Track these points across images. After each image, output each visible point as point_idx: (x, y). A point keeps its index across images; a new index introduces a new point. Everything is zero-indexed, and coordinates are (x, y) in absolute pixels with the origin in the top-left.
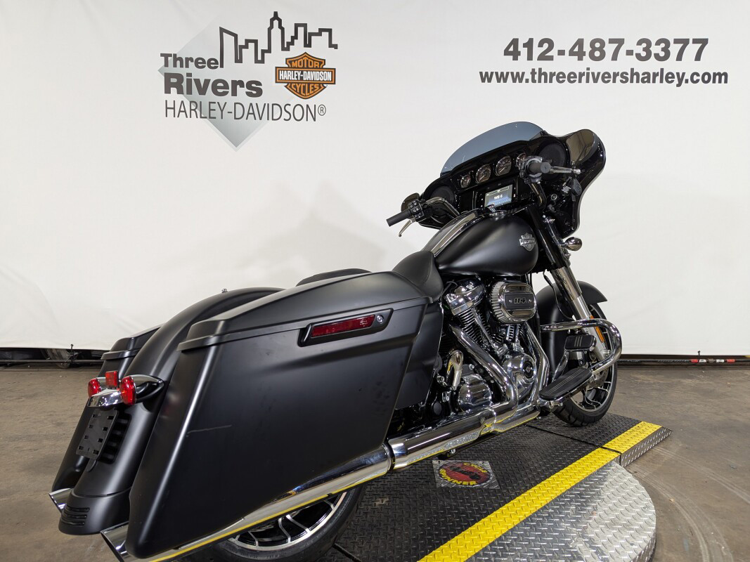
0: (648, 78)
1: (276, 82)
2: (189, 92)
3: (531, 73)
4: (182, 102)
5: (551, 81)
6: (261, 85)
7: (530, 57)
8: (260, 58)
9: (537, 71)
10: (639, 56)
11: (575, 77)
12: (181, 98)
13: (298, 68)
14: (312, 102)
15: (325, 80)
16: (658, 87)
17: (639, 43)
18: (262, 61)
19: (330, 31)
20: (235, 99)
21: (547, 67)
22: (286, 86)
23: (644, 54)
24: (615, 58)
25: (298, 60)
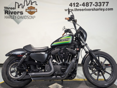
0: (97, 10)
1: (26, 12)
2: (9, 14)
3: (75, 9)
5: (78, 11)
7: (74, 6)
10: (95, 6)
11: (83, 10)
12: (8, 15)
13: (30, 9)
15: (35, 11)
16: (99, 11)
17: (95, 3)
18: (23, 8)
19: (36, 2)
20: (18, 15)
21: (78, 8)
22: (28, 12)
23: (96, 5)
24: (91, 6)
25: (30, 7)
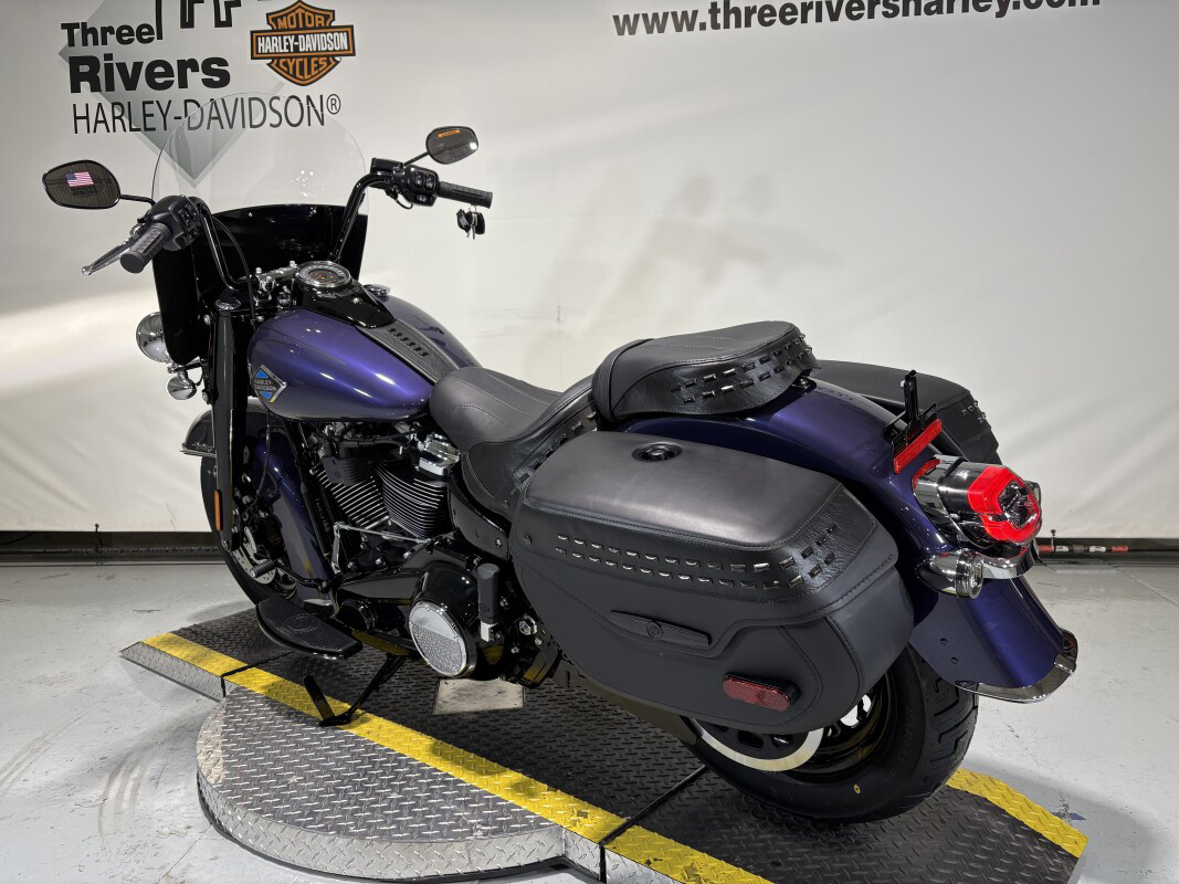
0: (936, 4)
1: (253, 58)
2: (110, 87)
3: (710, 11)
4: (100, 105)
5: (748, 24)
6: (226, 64)
8: (223, 18)
9: (721, 6)
11: (795, 12)
12: (97, 98)
13: (289, 29)
14: (315, 90)
15: (337, 49)
16: (959, 20)
18: (228, 23)
20: (185, 93)
22: (269, 65)
25: (287, 15)
